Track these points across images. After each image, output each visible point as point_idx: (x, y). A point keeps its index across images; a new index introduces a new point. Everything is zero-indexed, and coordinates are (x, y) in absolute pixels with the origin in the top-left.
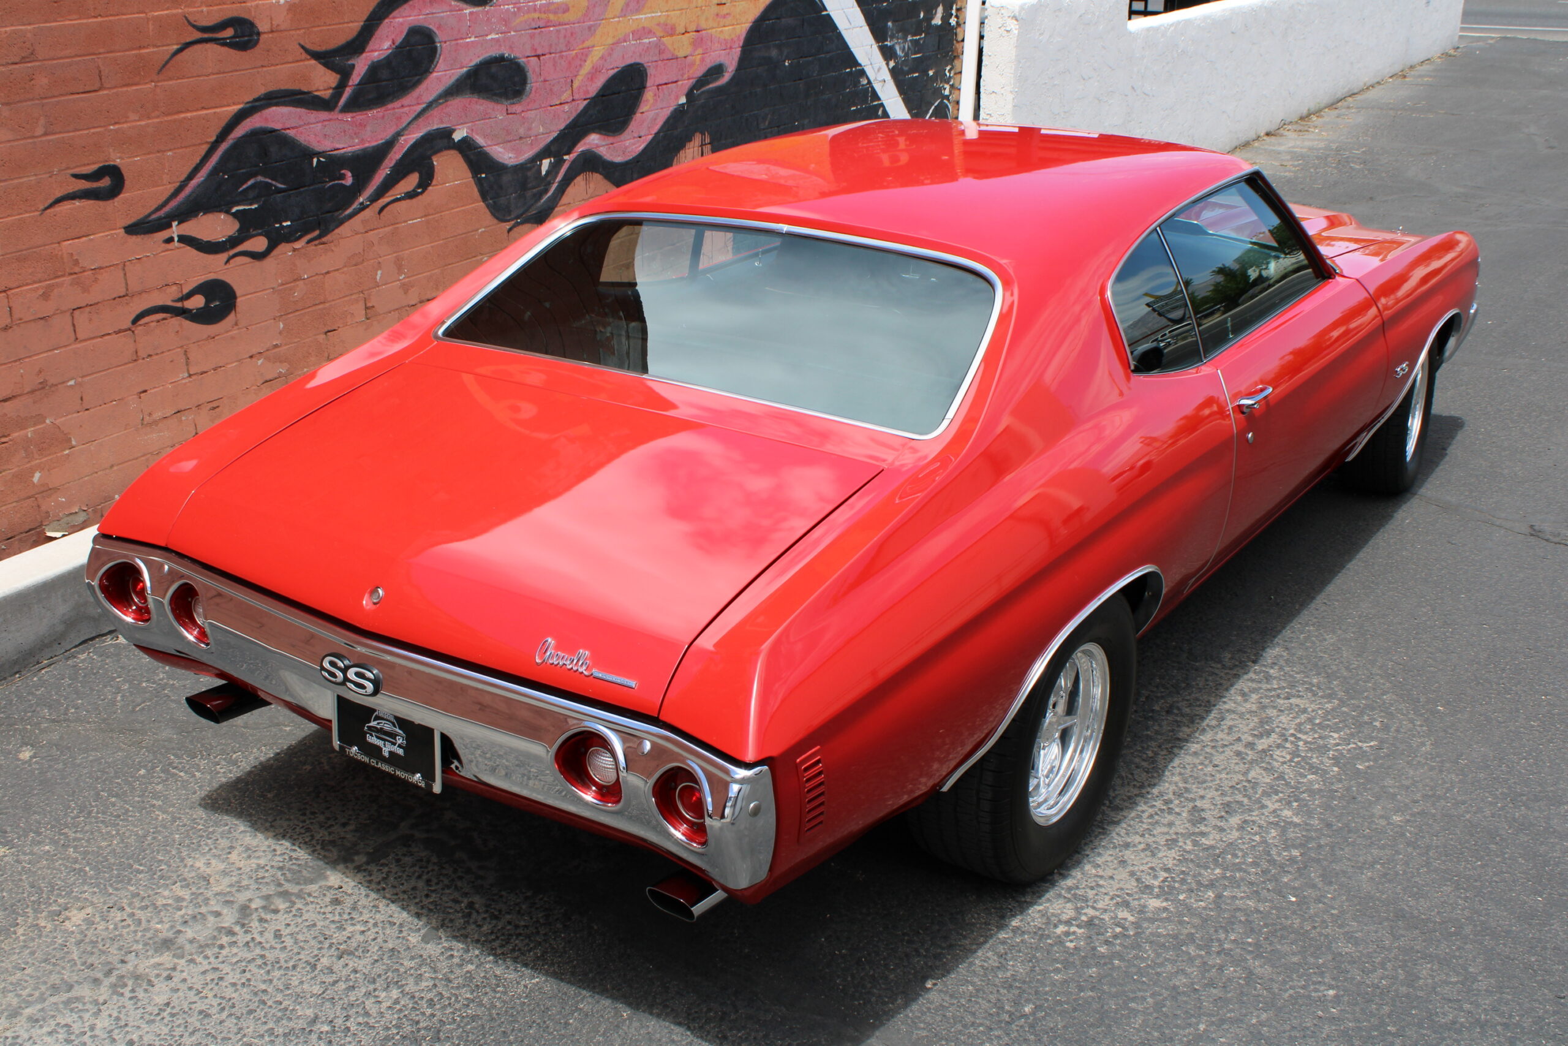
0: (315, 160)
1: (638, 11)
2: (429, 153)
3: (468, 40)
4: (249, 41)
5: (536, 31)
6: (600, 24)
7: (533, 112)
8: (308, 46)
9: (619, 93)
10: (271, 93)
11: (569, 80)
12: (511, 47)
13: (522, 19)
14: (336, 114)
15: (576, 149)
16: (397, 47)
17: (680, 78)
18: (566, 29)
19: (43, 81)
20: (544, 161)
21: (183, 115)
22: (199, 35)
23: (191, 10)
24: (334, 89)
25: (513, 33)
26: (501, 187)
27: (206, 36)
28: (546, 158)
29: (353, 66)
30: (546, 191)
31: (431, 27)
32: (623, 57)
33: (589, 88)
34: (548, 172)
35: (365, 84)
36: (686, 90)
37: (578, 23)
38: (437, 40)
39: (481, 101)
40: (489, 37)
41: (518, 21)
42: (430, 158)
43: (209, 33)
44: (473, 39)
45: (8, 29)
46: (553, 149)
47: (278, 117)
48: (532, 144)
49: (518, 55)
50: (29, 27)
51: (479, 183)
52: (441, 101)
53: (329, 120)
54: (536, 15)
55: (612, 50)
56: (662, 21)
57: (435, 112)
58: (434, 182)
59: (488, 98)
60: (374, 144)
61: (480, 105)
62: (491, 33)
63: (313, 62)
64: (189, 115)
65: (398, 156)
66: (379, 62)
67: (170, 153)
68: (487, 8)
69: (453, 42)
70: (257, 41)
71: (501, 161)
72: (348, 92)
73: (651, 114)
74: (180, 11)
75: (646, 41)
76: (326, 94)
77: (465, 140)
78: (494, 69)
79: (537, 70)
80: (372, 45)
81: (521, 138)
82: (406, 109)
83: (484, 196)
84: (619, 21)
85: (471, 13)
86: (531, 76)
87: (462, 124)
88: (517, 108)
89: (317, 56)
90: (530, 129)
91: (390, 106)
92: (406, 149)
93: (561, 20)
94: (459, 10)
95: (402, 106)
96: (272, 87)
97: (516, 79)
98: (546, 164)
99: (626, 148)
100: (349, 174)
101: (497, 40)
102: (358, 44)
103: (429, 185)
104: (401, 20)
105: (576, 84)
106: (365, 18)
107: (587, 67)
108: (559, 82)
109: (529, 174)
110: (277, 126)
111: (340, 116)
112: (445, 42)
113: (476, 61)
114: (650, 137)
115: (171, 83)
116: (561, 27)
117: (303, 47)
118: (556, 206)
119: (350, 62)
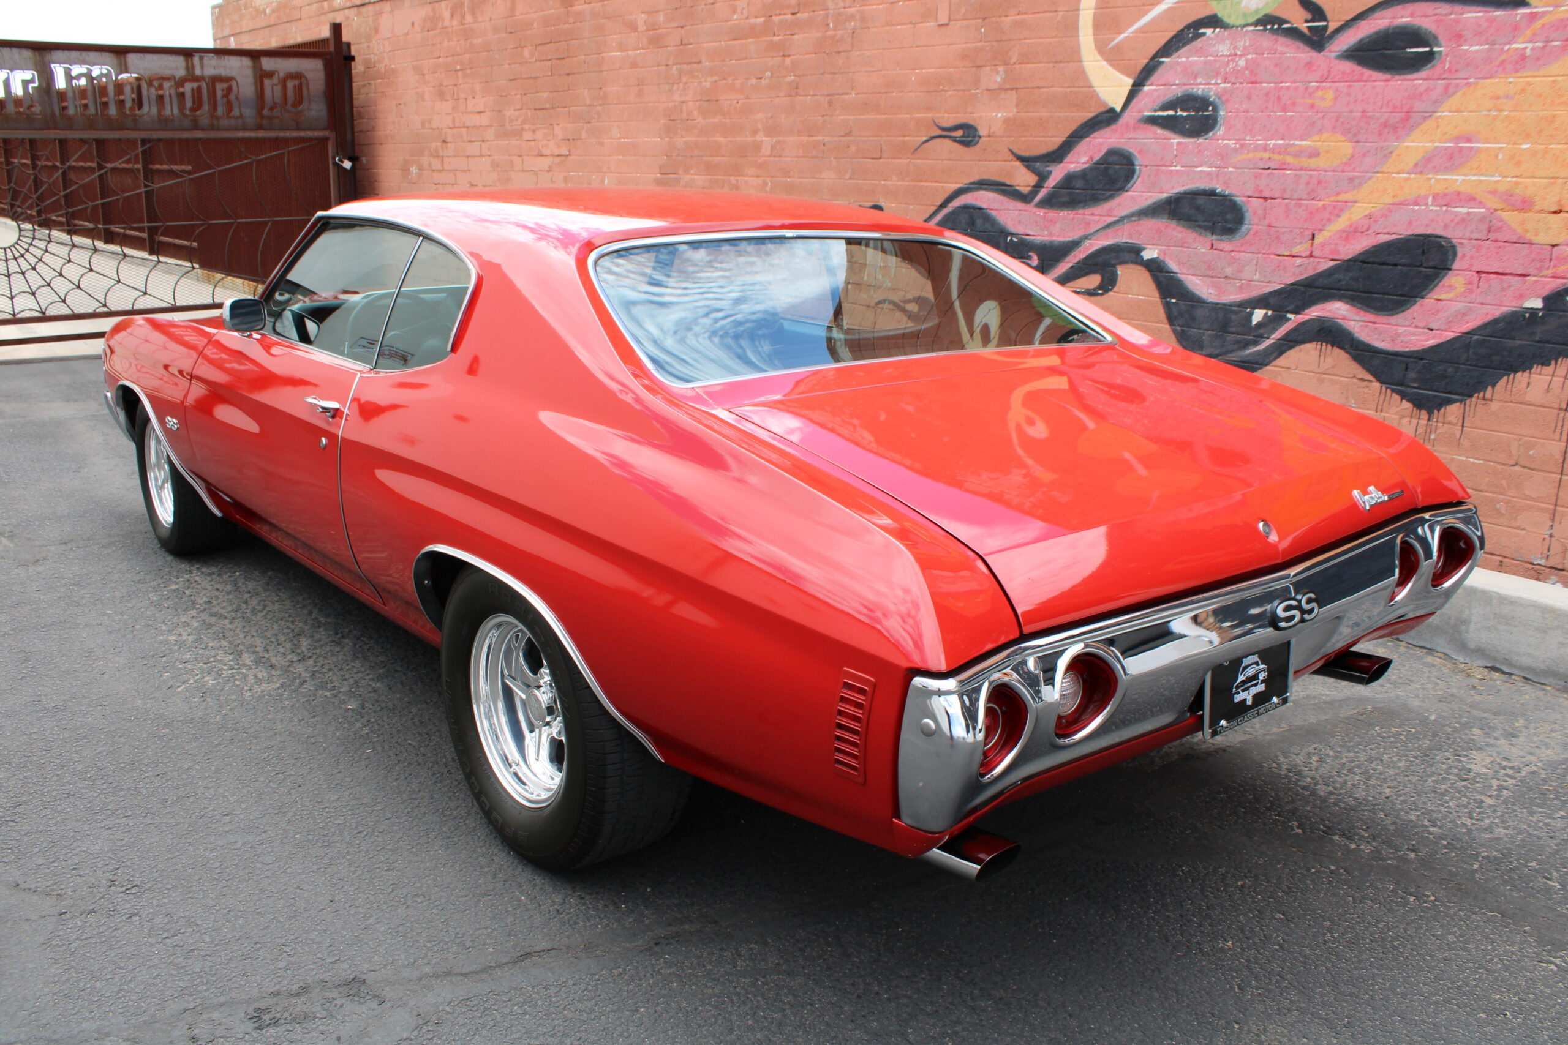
0: (1009, 238)
1: (1447, 170)
2: (1113, 262)
3: (1173, 168)
4: (971, 141)
5: (1265, 171)
6: (1370, 178)
7: (1247, 255)
8: (1015, 151)
9: (1396, 265)
10: (983, 180)
11: (1308, 233)
12: (1226, 184)
13: (1244, 157)
14: (1031, 207)
15: (1306, 311)
16: (1095, 164)
17: (1531, 271)
18: (1311, 176)
19: (853, 148)
20: (1257, 311)
21: (923, 184)
22: (940, 133)
23: (938, 115)
24: (1033, 187)
25: (1231, 169)
26: (1193, 319)
27: (944, 133)
28: (1260, 308)
29: (1050, 173)
30: (1256, 343)
31: (1132, 150)
32: (1410, 223)
33: (1341, 248)
34: (1260, 325)
35: (1060, 188)
36: (1546, 291)
37: (1333, 171)
38: (1136, 163)
39: (1180, 228)
40: (1199, 169)
41: (1239, 158)
42: (1114, 266)
43: (946, 132)
44: (1178, 168)
45: (842, 117)
46: (1272, 301)
47: (985, 199)
48: (1241, 287)
49: (1234, 192)
50: (851, 117)
51: (1168, 307)
52: (1133, 219)
53: (1025, 211)
54: (1266, 155)
55: (1391, 211)
56: (1502, 188)
57: (1126, 226)
58: (1115, 289)
59: (1189, 227)
60: (1062, 239)
61: (1175, 231)
62: (1201, 166)
63: (1018, 163)
64: (926, 184)
65: (1082, 256)
66: (1074, 172)
67: (911, 207)
68: (1201, 140)
69: (1155, 168)
70: (978, 142)
71: (1197, 292)
72: (1043, 193)
73: (1459, 306)
74: (930, 115)
75: (1464, 210)
76: (1025, 190)
77: (1153, 261)
78: (1201, 201)
79: (1260, 212)
80: (1068, 159)
81: (1226, 277)
82: (1097, 218)
83: (1171, 320)
84: (1407, 179)
85: (1179, 144)
86: (1249, 216)
87: (1153, 245)
88: (1225, 244)
89: (1022, 159)
90: (1240, 271)
91: (1081, 211)
92: (1090, 252)
93: (1305, 164)
94: (1165, 139)
95: (1092, 214)
96: (985, 177)
97: (1229, 217)
98: (1258, 315)
99: (1398, 335)
100: (1035, 257)
101: (1209, 174)
102: (1058, 155)
103: (1111, 290)
104: (1101, 140)
105: (1318, 240)
106: (1067, 134)
107: (1342, 223)
108: (1291, 231)
109: (1233, 317)
110: (984, 206)
111: (1035, 210)
112: (1146, 166)
113: (1179, 189)
114: (1450, 335)
115: (919, 161)
116: (1303, 172)
117: (1012, 152)
118: (1266, 365)
119: (1048, 169)
